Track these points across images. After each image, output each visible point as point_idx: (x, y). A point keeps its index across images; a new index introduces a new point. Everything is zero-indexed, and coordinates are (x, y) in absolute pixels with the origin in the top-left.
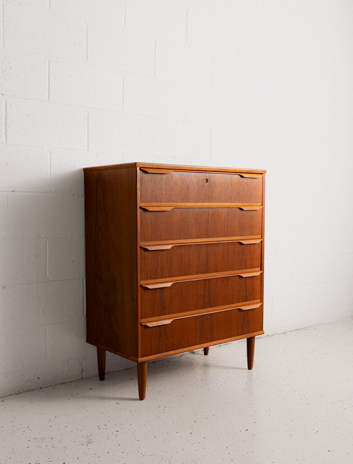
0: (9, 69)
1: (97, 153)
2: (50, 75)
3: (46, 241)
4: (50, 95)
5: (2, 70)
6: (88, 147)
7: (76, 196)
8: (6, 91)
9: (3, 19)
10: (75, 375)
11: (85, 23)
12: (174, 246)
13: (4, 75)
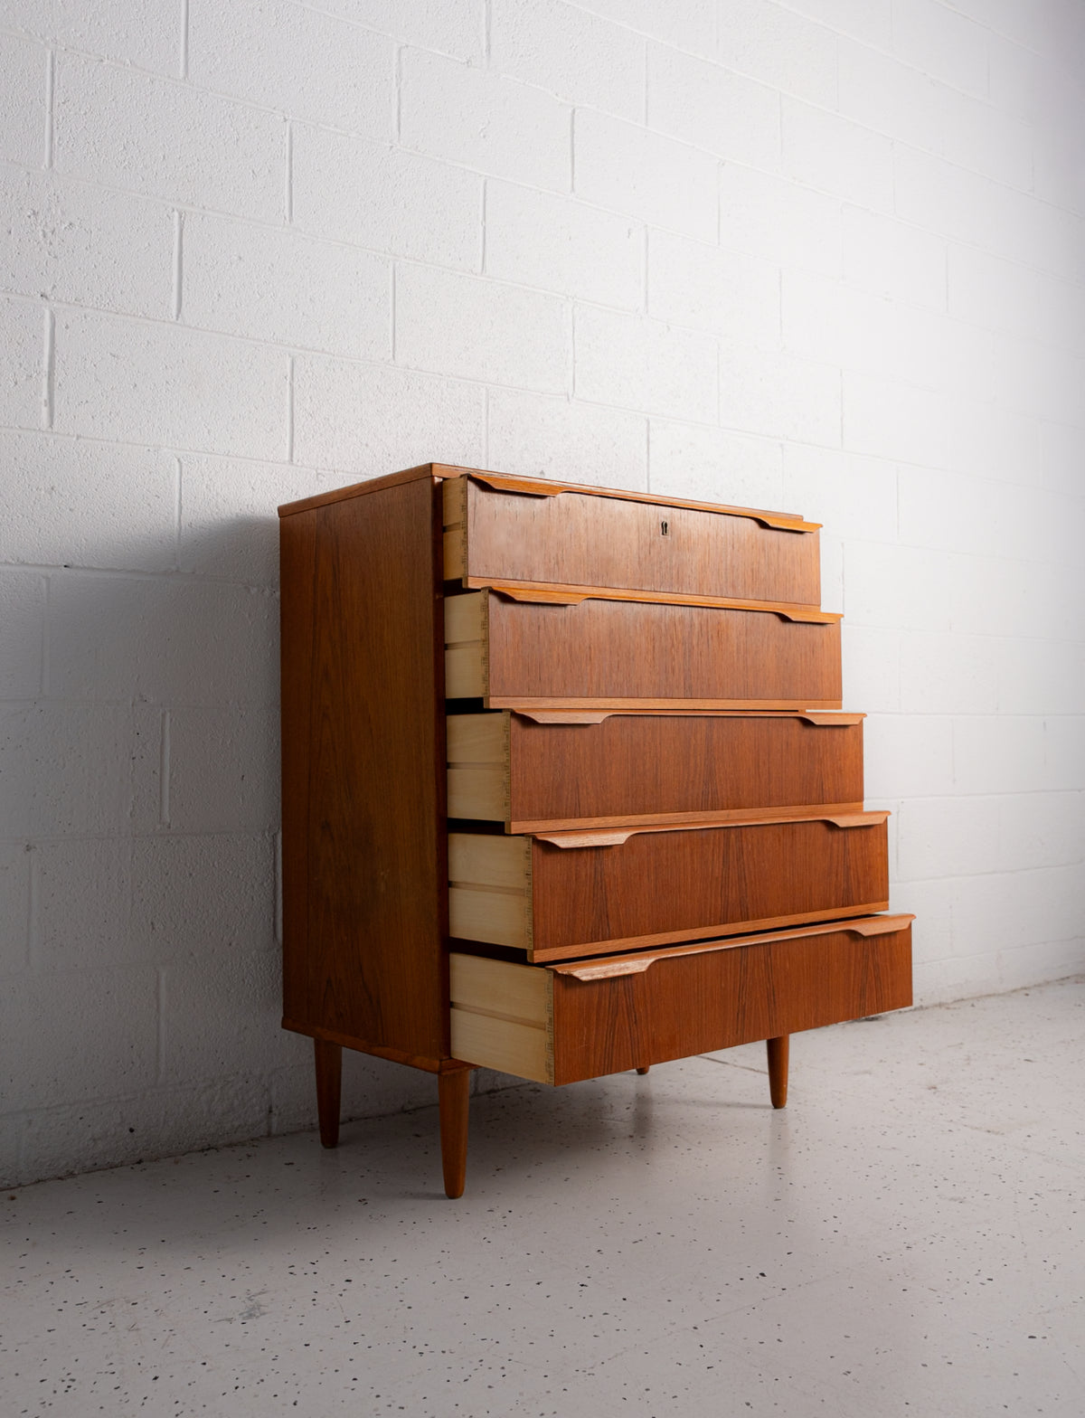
0: (66, 228)
1: (319, 471)
2: (184, 253)
3: (164, 715)
4: (183, 306)
5: (43, 231)
6: (292, 455)
7: (254, 591)
8: (54, 287)
9: (52, 95)
10: (246, 1124)
11: (285, 120)
12: (613, 716)
13: (51, 244)
